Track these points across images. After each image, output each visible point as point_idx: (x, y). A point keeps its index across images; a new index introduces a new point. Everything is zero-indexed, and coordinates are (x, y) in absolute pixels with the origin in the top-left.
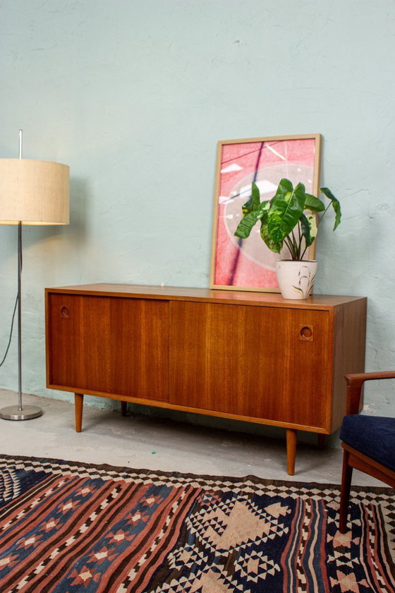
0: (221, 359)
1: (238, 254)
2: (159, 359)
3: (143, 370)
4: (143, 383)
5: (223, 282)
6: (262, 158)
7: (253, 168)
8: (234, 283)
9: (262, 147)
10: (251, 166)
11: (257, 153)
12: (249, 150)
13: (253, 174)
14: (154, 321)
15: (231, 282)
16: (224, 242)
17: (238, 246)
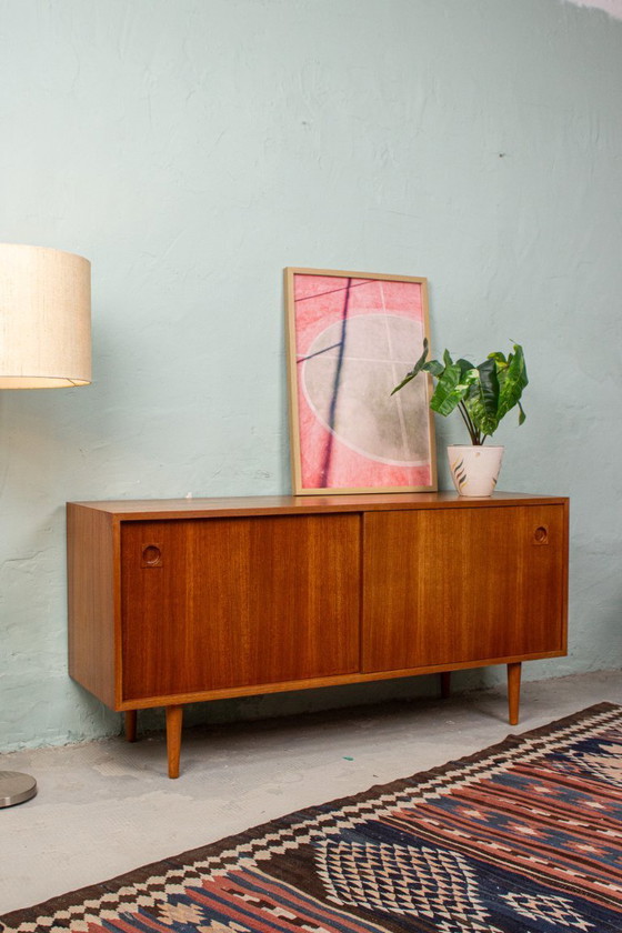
0: (439, 588)
1: (330, 440)
2: (339, 608)
3: (311, 631)
4: (311, 653)
5: (311, 484)
6: (351, 300)
7: (340, 314)
8: (329, 484)
9: (349, 286)
10: (336, 310)
11: (343, 293)
12: (331, 288)
13: (340, 322)
14: (332, 548)
15: (323, 482)
16: (307, 421)
17: (328, 428)
